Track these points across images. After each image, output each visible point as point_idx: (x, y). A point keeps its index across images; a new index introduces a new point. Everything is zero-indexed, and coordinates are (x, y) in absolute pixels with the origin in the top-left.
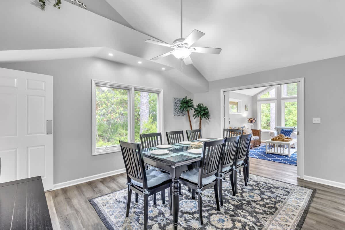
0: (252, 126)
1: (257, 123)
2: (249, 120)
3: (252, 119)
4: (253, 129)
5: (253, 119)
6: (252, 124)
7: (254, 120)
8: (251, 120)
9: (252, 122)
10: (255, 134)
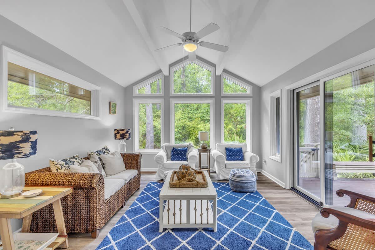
0: (123, 146)
1: (132, 140)
2: (118, 133)
3: (123, 130)
4: (125, 151)
5: (124, 132)
6: (123, 142)
7: (127, 132)
8: (121, 132)
9: (123, 139)
10: (129, 166)
